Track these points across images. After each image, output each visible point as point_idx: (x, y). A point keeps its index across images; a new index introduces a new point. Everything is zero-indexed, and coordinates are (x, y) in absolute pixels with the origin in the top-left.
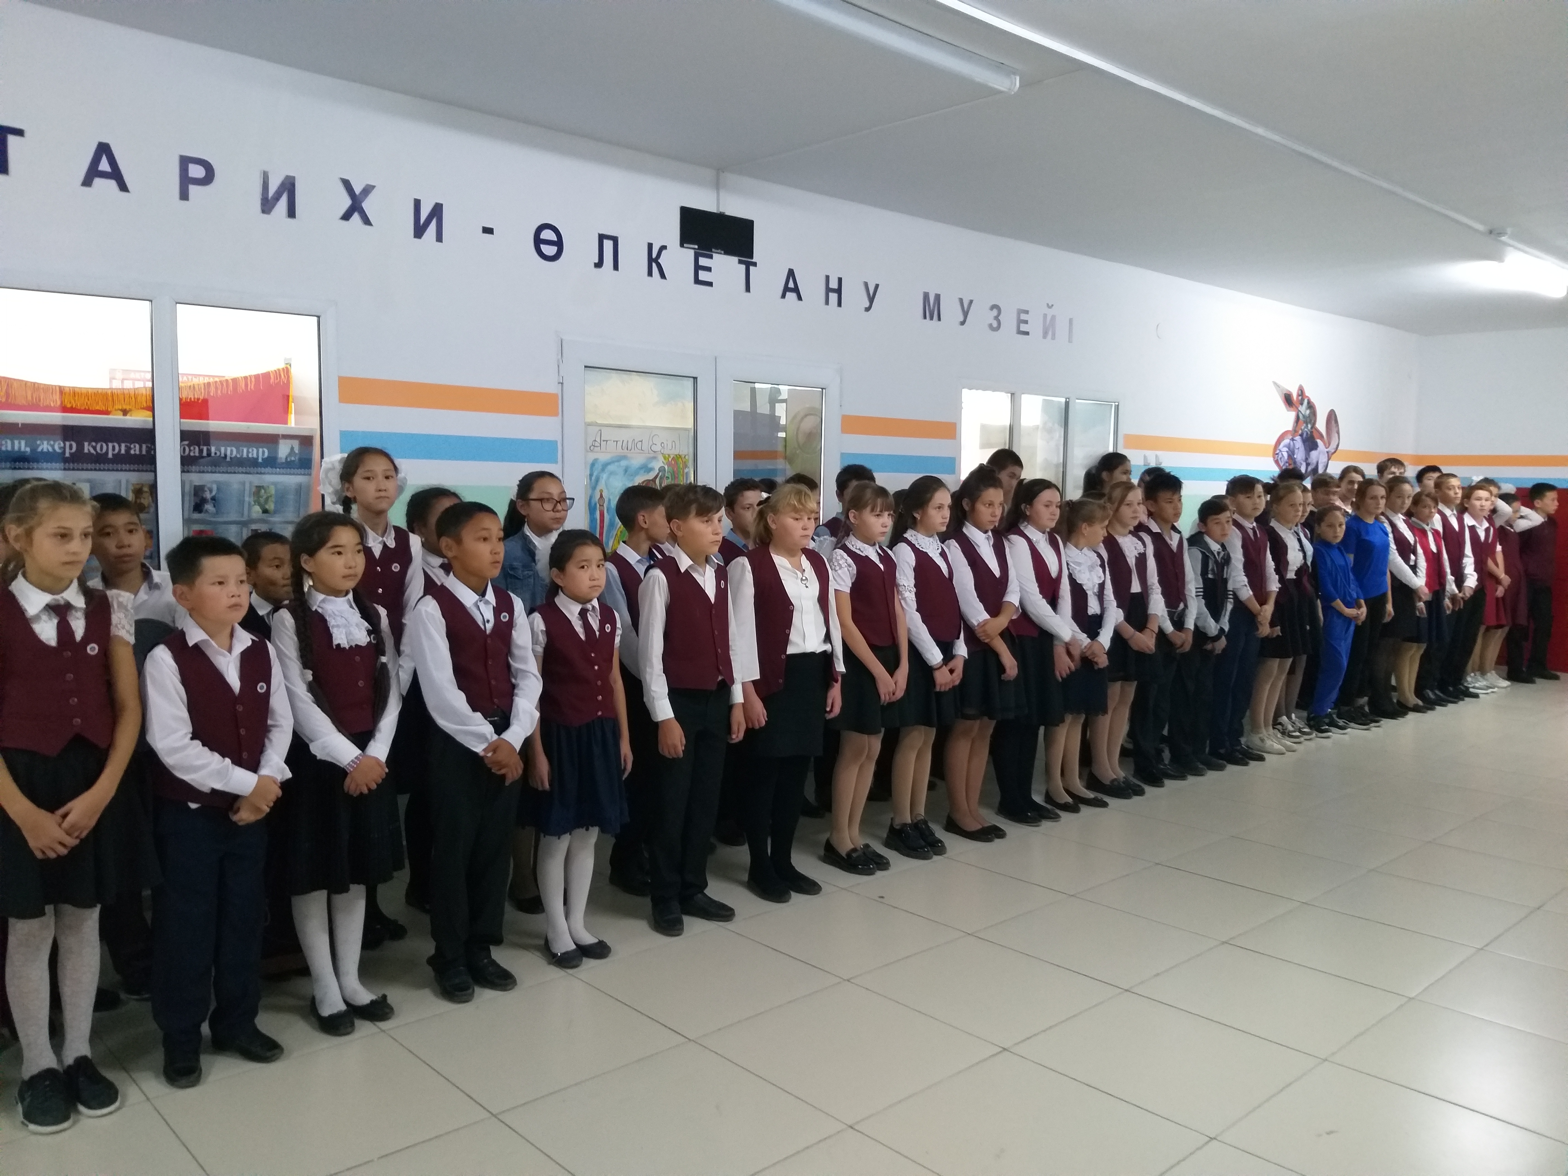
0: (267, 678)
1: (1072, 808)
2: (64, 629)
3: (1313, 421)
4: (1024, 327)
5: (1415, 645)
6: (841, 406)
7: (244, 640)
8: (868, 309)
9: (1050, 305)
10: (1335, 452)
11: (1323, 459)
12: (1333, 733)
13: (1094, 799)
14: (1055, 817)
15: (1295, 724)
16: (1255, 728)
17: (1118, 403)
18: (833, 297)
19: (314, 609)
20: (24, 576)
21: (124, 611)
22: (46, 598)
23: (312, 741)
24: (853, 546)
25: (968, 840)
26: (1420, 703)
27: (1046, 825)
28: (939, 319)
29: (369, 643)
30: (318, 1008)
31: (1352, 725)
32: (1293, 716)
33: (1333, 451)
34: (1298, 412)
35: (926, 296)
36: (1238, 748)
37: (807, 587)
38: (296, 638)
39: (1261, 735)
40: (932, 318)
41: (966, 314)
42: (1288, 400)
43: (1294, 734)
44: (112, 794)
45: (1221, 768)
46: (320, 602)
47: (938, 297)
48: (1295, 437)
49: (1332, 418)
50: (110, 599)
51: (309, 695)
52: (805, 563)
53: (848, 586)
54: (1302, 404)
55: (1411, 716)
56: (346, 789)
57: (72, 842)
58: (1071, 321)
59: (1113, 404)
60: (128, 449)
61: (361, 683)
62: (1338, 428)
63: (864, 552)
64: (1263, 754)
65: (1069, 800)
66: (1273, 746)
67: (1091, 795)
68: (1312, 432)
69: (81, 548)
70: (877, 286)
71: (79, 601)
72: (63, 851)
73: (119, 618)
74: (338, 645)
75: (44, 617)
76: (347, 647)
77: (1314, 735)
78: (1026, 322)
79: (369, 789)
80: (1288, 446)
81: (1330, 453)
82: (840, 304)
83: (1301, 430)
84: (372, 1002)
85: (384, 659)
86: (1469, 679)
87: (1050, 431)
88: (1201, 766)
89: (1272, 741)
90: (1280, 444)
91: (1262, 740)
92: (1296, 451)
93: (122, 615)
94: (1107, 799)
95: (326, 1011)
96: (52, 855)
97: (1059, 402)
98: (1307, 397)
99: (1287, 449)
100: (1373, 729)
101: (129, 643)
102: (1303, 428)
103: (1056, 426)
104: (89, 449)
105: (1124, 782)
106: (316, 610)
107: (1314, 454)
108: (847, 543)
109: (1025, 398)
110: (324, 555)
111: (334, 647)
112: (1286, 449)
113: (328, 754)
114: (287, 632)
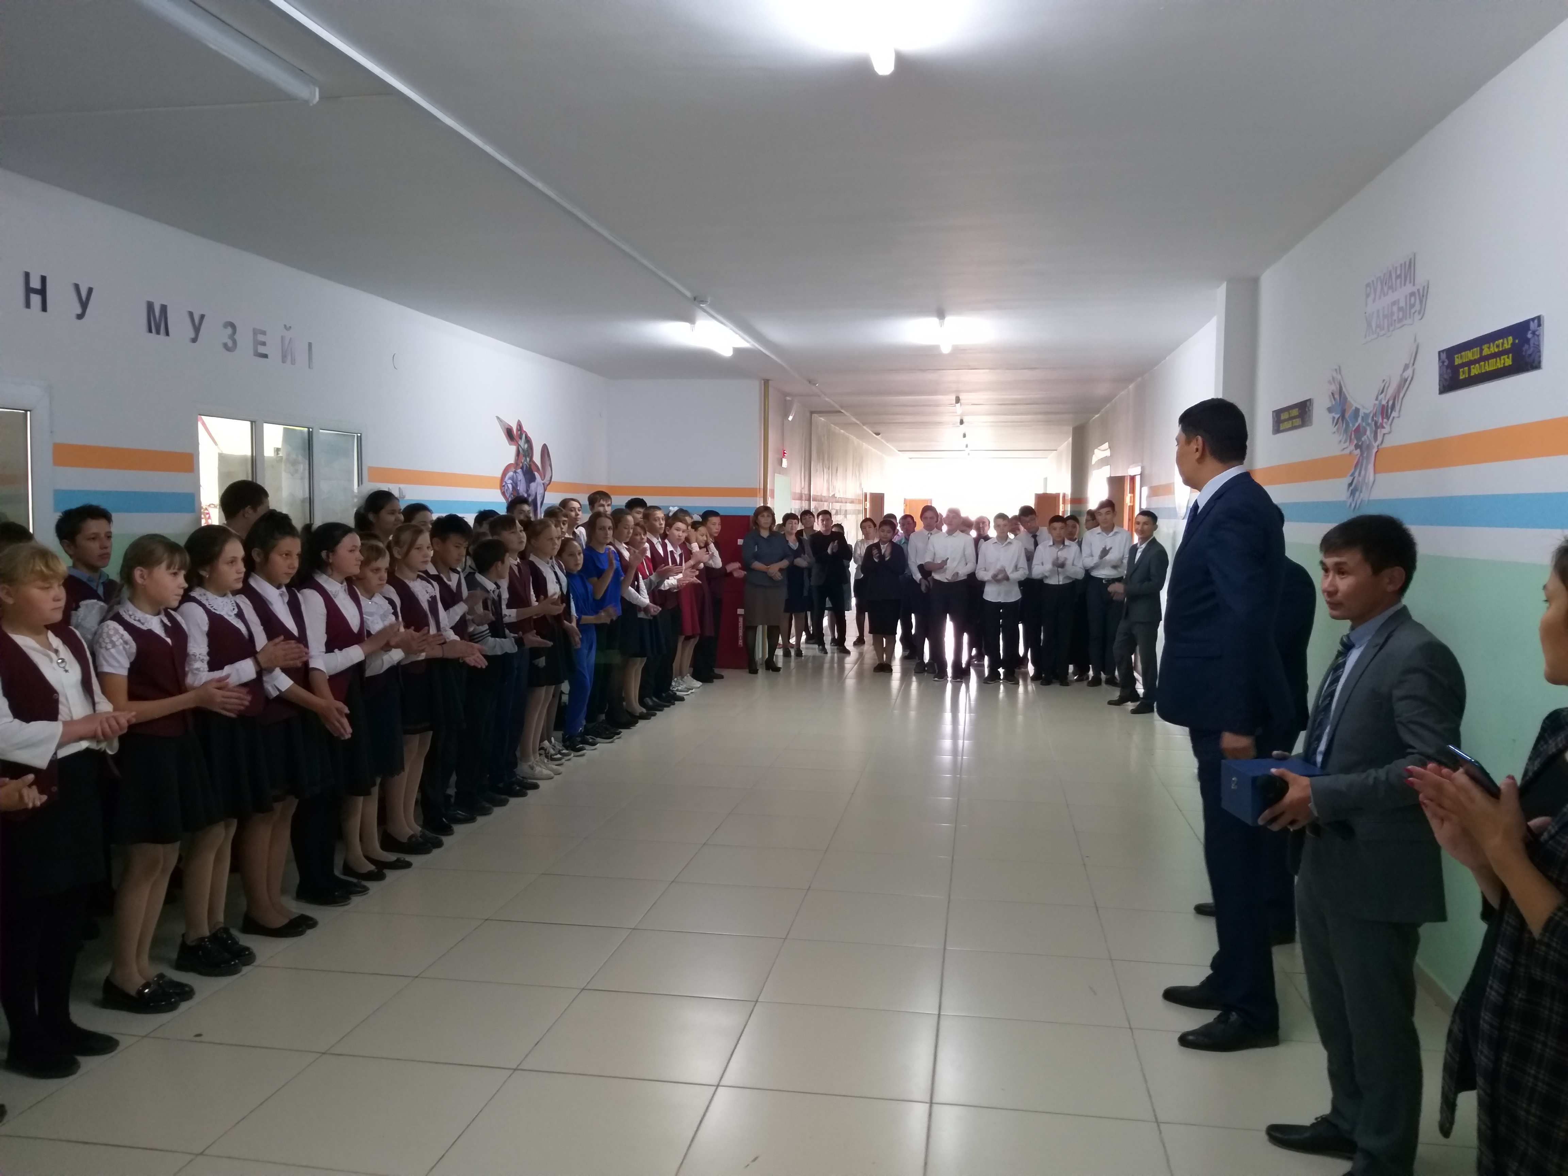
1: (377, 876)
3: (530, 455)
4: (262, 350)
5: (639, 659)
6: (52, 432)
8: (80, 317)
9: (288, 326)
10: (549, 483)
11: (540, 491)
12: (587, 750)
13: (396, 860)
14: (364, 890)
15: (555, 747)
16: (525, 756)
17: (361, 434)
18: (36, 299)
24: (130, 616)
25: (274, 939)
26: (644, 710)
27: (356, 900)
28: (167, 334)
31: (599, 740)
32: (553, 739)
33: (548, 483)
34: (518, 446)
35: (150, 306)
36: (514, 779)
37: (66, 671)
39: (530, 763)
40: (158, 333)
41: (197, 329)
42: (509, 433)
43: (555, 757)
45: (503, 803)
47: (164, 308)
48: (517, 470)
49: (545, 450)
52: (55, 641)
53: (125, 668)
54: (521, 438)
55: (641, 724)
58: (310, 345)
59: (356, 435)
62: (551, 461)
63: (146, 624)
64: (535, 781)
65: (372, 867)
66: (542, 772)
67: (392, 857)
68: (530, 465)
70: (90, 290)
77: (572, 755)
78: (264, 344)
80: (512, 478)
81: (546, 485)
82: (44, 308)
83: (522, 463)
86: (673, 684)
87: (294, 463)
88: (487, 805)
89: (541, 768)
90: (505, 477)
91: (532, 768)
92: (519, 483)
94: (409, 858)
97: (301, 432)
98: (525, 432)
99: (512, 482)
100: (616, 741)
102: (523, 461)
103: (300, 458)
105: (421, 837)
107: (533, 485)
108: (122, 612)
109: (267, 427)
112: (510, 481)
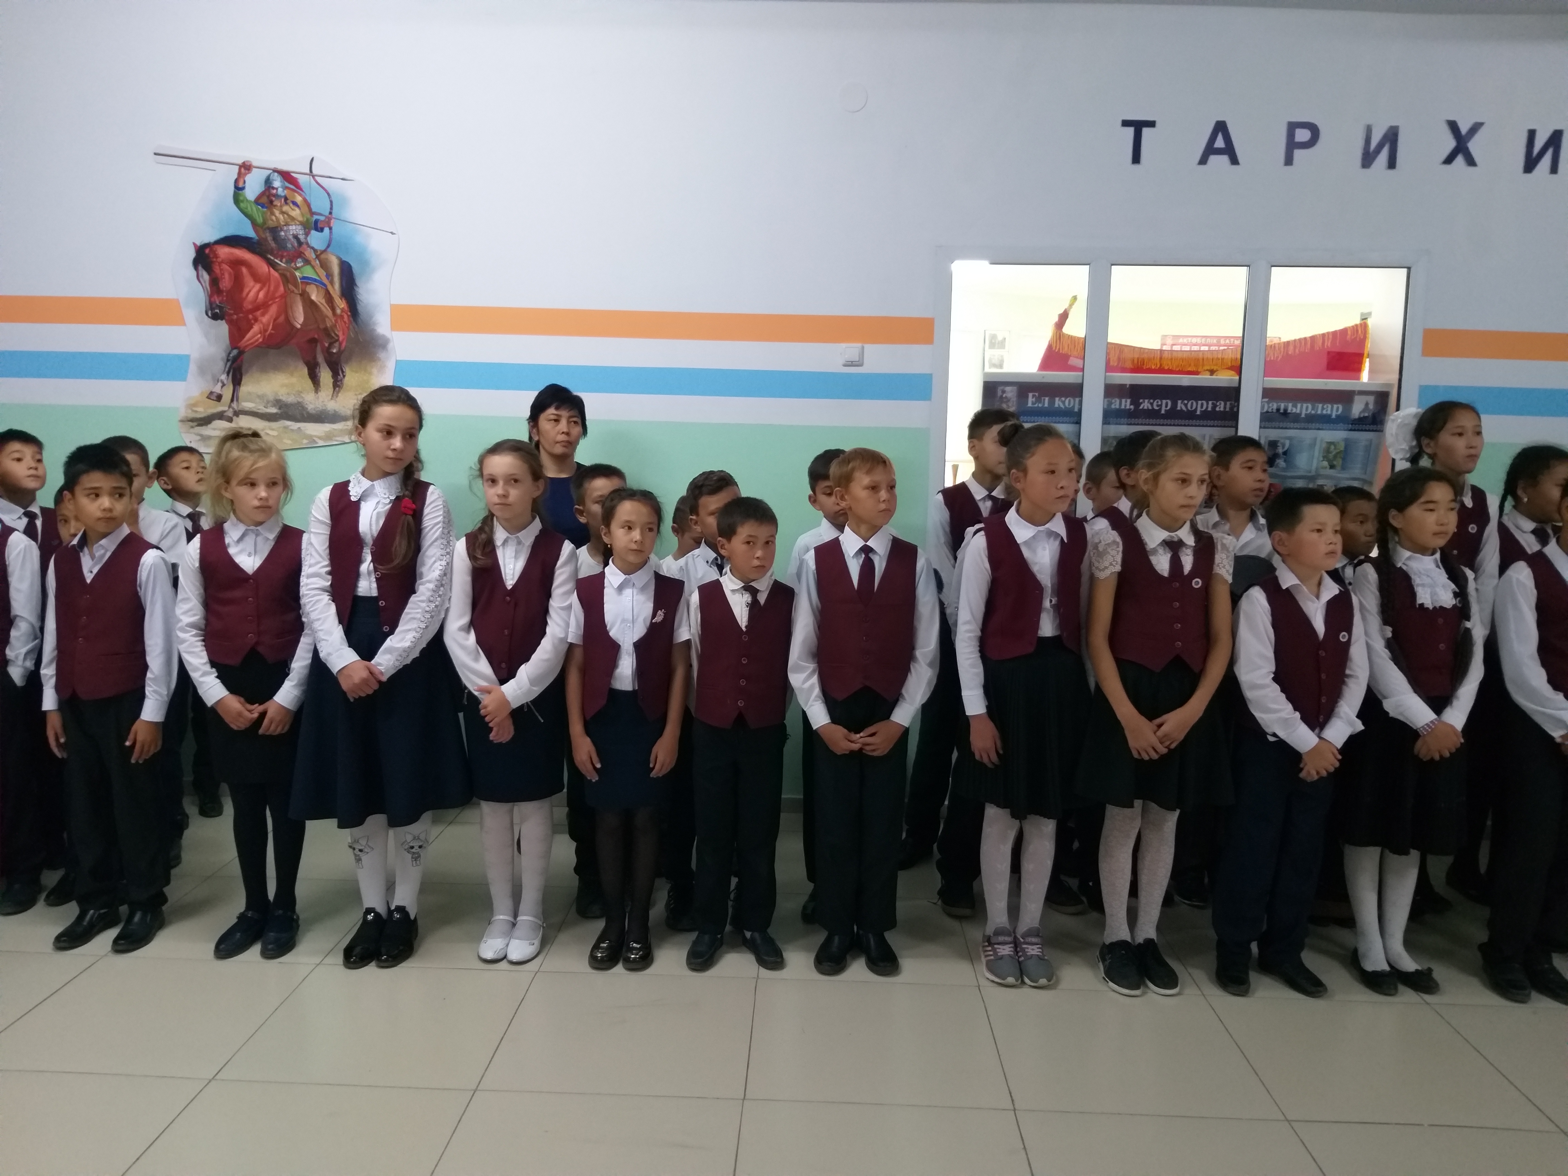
0: (1349, 629)
2: (1176, 563)
7: (1331, 589)
19: (1399, 566)
20: (1148, 514)
21: (1226, 552)
22: (1164, 535)
23: (1385, 698)
29: (1454, 606)
30: (1361, 961)
38: (1378, 593)
44: (1201, 714)
46: (1405, 558)
50: (1215, 541)
51: (1387, 651)
56: (1416, 751)
57: (1163, 751)
60: (1214, 406)
61: (1442, 646)
69: (1198, 493)
71: (1190, 540)
72: (1155, 757)
73: (1221, 558)
74: (1422, 605)
75: (1161, 551)
76: (1431, 607)
79: (1441, 756)
84: (1417, 970)
85: (1468, 625)
93: (1224, 556)
95: (1369, 967)
96: (1146, 758)
101: (1226, 581)
104: (1181, 407)
106: (1400, 567)
110: (1415, 511)
111: (1417, 606)
113: (1401, 714)
114: (1370, 586)
